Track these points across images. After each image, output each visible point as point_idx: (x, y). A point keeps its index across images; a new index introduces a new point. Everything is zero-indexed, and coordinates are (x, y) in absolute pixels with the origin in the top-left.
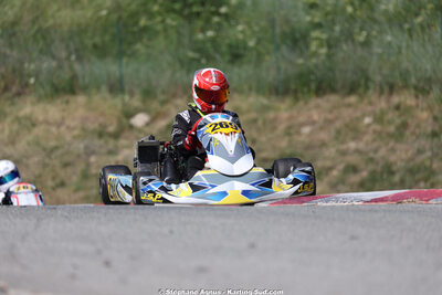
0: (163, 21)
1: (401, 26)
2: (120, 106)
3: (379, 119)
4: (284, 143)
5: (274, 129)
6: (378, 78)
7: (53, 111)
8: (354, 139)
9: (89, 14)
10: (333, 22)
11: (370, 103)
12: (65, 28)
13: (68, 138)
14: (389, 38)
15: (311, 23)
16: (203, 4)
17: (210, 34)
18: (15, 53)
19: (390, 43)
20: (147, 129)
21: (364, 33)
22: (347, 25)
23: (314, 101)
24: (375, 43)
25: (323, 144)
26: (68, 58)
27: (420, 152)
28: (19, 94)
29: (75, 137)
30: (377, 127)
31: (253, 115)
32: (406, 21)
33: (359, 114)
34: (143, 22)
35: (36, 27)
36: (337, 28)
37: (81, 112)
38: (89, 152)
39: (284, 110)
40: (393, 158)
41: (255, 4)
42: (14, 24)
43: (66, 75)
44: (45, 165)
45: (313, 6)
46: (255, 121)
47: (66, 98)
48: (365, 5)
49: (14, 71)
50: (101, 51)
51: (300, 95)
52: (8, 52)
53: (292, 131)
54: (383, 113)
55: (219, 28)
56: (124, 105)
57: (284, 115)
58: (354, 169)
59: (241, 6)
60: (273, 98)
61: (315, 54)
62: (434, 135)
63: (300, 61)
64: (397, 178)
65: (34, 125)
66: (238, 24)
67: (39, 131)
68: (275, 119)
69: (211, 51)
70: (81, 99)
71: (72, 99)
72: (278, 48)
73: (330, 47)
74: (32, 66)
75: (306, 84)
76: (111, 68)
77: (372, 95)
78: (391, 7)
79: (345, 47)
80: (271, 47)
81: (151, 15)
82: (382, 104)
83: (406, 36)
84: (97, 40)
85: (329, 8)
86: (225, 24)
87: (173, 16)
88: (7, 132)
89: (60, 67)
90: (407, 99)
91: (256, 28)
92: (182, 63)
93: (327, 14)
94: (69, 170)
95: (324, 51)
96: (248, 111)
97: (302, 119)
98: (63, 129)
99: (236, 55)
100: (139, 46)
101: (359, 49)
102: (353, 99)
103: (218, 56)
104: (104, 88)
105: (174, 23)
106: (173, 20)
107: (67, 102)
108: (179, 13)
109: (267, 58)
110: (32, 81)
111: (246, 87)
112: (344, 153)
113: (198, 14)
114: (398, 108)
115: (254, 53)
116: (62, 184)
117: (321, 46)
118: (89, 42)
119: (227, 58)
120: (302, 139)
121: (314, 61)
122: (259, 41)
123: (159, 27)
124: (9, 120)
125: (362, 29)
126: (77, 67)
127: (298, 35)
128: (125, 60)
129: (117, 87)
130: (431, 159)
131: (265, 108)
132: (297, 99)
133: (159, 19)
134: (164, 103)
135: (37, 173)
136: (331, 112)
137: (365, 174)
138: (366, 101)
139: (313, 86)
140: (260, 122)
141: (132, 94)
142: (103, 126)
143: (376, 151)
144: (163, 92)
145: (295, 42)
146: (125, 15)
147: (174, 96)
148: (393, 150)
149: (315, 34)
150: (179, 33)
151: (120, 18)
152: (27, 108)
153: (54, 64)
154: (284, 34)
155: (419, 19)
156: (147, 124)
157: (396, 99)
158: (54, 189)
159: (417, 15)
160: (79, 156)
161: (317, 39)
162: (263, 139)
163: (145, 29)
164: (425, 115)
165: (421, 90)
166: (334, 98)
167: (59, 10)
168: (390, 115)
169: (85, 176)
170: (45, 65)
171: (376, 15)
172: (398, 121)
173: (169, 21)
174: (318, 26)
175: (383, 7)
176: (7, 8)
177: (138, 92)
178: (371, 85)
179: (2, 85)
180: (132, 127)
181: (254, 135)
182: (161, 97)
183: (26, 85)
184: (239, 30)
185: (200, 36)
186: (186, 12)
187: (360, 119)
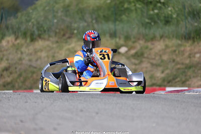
0: (135, 5)
2: (114, 43)
4: (187, 61)
5: (183, 54)
9: (102, 2)
12: (91, 8)
17: (156, 11)
18: (68, 19)
20: (126, 54)
26: (92, 22)
28: (69, 38)
31: (174, 48)
34: (126, 6)
35: (78, 8)
39: (188, 47)
42: (69, 6)
46: (175, 51)
49: (68, 27)
50: (107, 19)
51: (195, 39)
52: (65, 18)
53: (191, 56)
56: (116, 43)
57: (188, 49)
60: (183, 41)
63: (196, 24)
66: (168, 7)
68: (184, 51)
69: (156, 19)
72: (186, 18)
74: (76, 25)
75: (199, 35)
76: (110, 26)
80: (183, 18)
81: (130, 3)
84: (105, 13)
86: (163, 7)
87: (140, 3)
89: (88, 25)
91: (177, 9)
92: (143, 24)
96: (172, 47)
97: (196, 50)
99: (167, 21)
100: (124, 17)
103: (159, 22)
104: (108, 35)
105: (140, 6)
106: (139, 4)
108: (142, 2)
109: (181, 22)
110: (75, 32)
111: (171, 36)
113: (151, 2)
115: (176, 20)
118: (101, 14)
119: (164, 22)
120: (196, 59)
122: (178, 15)
123: (133, 8)
126: (96, 26)
127: (195, 13)
128: (117, 23)
129: (113, 35)
131: (180, 45)
132: (194, 41)
133: (133, 4)
134: (134, 42)
140: (177, 52)
141: (120, 38)
144: (134, 38)
145: (194, 15)
146: (118, 2)
147: (139, 39)
150: (142, 11)
151: (116, 4)
152: (73, 44)
153: (86, 24)
154: (189, 13)
156: (126, 52)
162: (178, 59)
163: (127, 9)
170: (81, 25)
173: (138, 6)
177: (122, 37)
179: (62, 33)
180: (119, 53)
181: (174, 57)
182: (133, 40)
183: (73, 34)
184: (169, 10)
185: (151, 12)
186: (146, 1)
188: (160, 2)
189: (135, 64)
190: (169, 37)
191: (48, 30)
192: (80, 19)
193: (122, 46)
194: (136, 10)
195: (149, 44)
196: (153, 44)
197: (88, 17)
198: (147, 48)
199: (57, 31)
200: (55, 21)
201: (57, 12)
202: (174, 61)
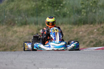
0: (47, 8)
1: (103, 8)
2: (37, 28)
4: (75, 36)
5: (73, 33)
6: (98, 20)
7: (21, 29)
8: (92, 35)
9: (30, 6)
10: (87, 8)
11: (96, 26)
12: (24, 10)
13: (25, 35)
14: (100, 11)
15: (82, 8)
16: (57, 3)
17: (58, 10)
18: (12, 16)
19: (101, 12)
21: (95, 10)
22: (91, 8)
23: (83, 26)
24: (97, 12)
25: (85, 36)
26: (25, 17)
28: (13, 25)
30: (98, 32)
31: (68, 29)
33: (93, 29)
34: (43, 8)
35: (17, 9)
36: (88, 9)
37: (28, 29)
38: (30, 39)
39: (75, 28)
40: (101, 39)
41: (69, 3)
42: (12, 9)
43: (24, 21)
44: (19, 42)
45: (83, 4)
46: (69, 31)
48: (95, 3)
49: (12, 20)
50: (32, 15)
53: (77, 33)
54: (99, 29)
55: (60, 9)
57: (76, 29)
58: (92, 42)
59: (66, 4)
60: (73, 25)
61: (83, 15)
63: (79, 17)
64: (102, 44)
65: (17, 32)
66: (65, 8)
67: (18, 34)
69: (59, 14)
70: (28, 26)
71: (26, 26)
72: (74, 14)
73: (86, 13)
74: (16, 19)
75: (81, 22)
76: (35, 19)
77: (96, 24)
78: (101, 4)
79: (90, 13)
81: (44, 6)
82: (99, 26)
84: (32, 12)
85: (86, 4)
88: (10, 34)
89: (23, 19)
91: (69, 9)
93: (86, 6)
95: (85, 14)
97: (80, 30)
98: (24, 33)
99: (64, 15)
100: (41, 14)
101: (93, 14)
102: (92, 25)
103: (60, 16)
104: (33, 24)
105: (50, 8)
107: (25, 27)
108: (51, 6)
109: (72, 16)
110: (16, 22)
111: (67, 23)
112: (90, 38)
113: (55, 6)
114: (102, 27)
115: (69, 15)
117: (84, 13)
119: (62, 16)
120: (80, 35)
121: (83, 17)
122: (70, 12)
123: (46, 9)
124: (11, 31)
125: (94, 9)
126: (27, 19)
127: (79, 11)
128: (38, 17)
129: (36, 23)
131: (71, 28)
132: (79, 26)
135: (17, 43)
136: (87, 28)
137: (95, 43)
138: (95, 26)
139: (82, 22)
140: (70, 31)
142: (33, 32)
143: (97, 37)
148: (101, 37)
149: (83, 10)
150: (51, 11)
151: (37, 7)
152: (15, 28)
153: (22, 18)
154: (76, 11)
157: (102, 25)
161: (84, 11)
162: (71, 35)
163: (43, 10)
166: (87, 25)
167: (23, 5)
168: (101, 29)
170: (19, 18)
171: (98, 6)
172: (103, 31)
174: (84, 8)
175: (99, 4)
176: (11, 5)
177: (41, 24)
178: (96, 22)
179: (9, 23)
180: (40, 33)
181: (69, 34)
183: (15, 23)
184: (65, 10)
185: (56, 11)
186: (53, 5)
187: (94, 30)
188: (60, 6)
190: (65, 24)
191: (2, 22)
192: (19, 15)
193: (41, 29)
194: (48, 10)
199: (7, 22)
200: (6, 17)
201: (6, 12)
202: (68, 36)
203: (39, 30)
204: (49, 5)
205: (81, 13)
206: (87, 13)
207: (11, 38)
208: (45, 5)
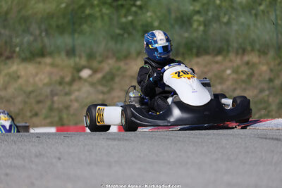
0: (100, 11)
1: (250, 12)
2: (73, 64)
3: (236, 71)
7: (30, 68)
8: (220, 83)
9: (54, 6)
10: (208, 10)
11: (231, 61)
13: (40, 85)
14: (242, 19)
15: (194, 10)
17: (130, 18)
18: (6, 32)
19: (243, 23)
20: (90, 79)
21: (227, 17)
22: (216, 12)
23: (195, 60)
24: (234, 22)
26: (40, 35)
27: (262, 91)
28: (8, 58)
29: (44, 85)
30: (235, 76)
32: (253, 9)
33: (223, 67)
34: (88, 11)
35: (20, 16)
36: (210, 14)
37: (48, 69)
38: (53, 94)
42: (7, 13)
43: (38, 45)
44: (25, 103)
47: (39, 59)
49: (6, 42)
50: (61, 30)
51: (186, 56)
52: (3, 31)
54: (238, 67)
55: (135, 14)
56: (76, 63)
61: (196, 30)
62: (271, 80)
63: (186, 35)
65: (18, 77)
66: (147, 12)
67: (21, 81)
69: (130, 29)
70: (48, 60)
71: (42, 60)
72: (173, 26)
73: (205, 26)
74: (18, 40)
75: (191, 50)
76: (66, 40)
77: (232, 56)
79: (215, 25)
80: (168, 26)
81: (92, 6)
82: (238, 61)
83: (254, 18)
85: (205, 1)
86: (139, 12)
87: (107, 6)
88: (2, 82)
89: (35, 40)
90: (253, 58)
91: (159, 14)
92: (112, 37)
93: (204, 5)
94: (41, 105)
95: (201, 28)
98: (37, 79)
100: (85, 27)
101: (224, 27)
102: (219, 58)
103: (134, 32)
104: (63, 54)
105: (107, 12)
106: (107, 9)
107: (40, 63)
108: (110, 5)
110: (17, 49)
113: (122, 6)
114: (248, 63)
116: (36, 115)
117: (199, 25)
118: (54, 24)
119: (141, 33)
121: (195, 35)
122: (161, 23)
123: (98, 14)
125: (225, 14)
126: (46, 40)
127: (185, 19)
128: (76, 36)
129: (71, 52)
130: (268, 96)
132: (184, 59)
133: (97, 9)
134: (101, 62)
135: (20, 107)
136: (205, 66)
138: (228, 59)
139: (195, 51)
141: (80, 57)
142: (62, 78)
143: (234, 90)
144: (100, 56)
145: (184, 22)
146: (76, 7)
147: (107, 58)
148: (245, 90)
149: (196, 17)
150: (111, 19)
151: (73, 10)
152: (15, 67)
153: (32, 38)
154: (177, 19)
155: (262, 8)
156: (90, 76)
157: (246, 58)
158: (31, 117)
159: (260, 4)
160: (47, 97)
161: (198, 21)
163: (90, 15)
164: (264, 68)
165: (263, 52)
166: (207, 58)
168: (244, 69)
169: (51, 109)
170: (26, 39)
171: (235, 5)
172: (248, 72)
174: (198, 12)
176: (3, 3)
177: (84, 55)
178: (230, 49)
180: (80, 78)
182: (99, 59)
183: (14, 52)
184: (148, 16)
185: (124, 20)
186: (115, 4)
187: (224, 71)
188: (134, 5)
189: (103, 93)
192: (24, 31)
193: (84, 67)
194: (102, 16)
195: (122, 64)
196: (127, 64)
197: (34, 28)
198: (119, 69)
203: (79, 70)
204: (104, 3)
205: (191, 25)
206: (206, 24)
207: (3, 93)
208: (96, 2)
